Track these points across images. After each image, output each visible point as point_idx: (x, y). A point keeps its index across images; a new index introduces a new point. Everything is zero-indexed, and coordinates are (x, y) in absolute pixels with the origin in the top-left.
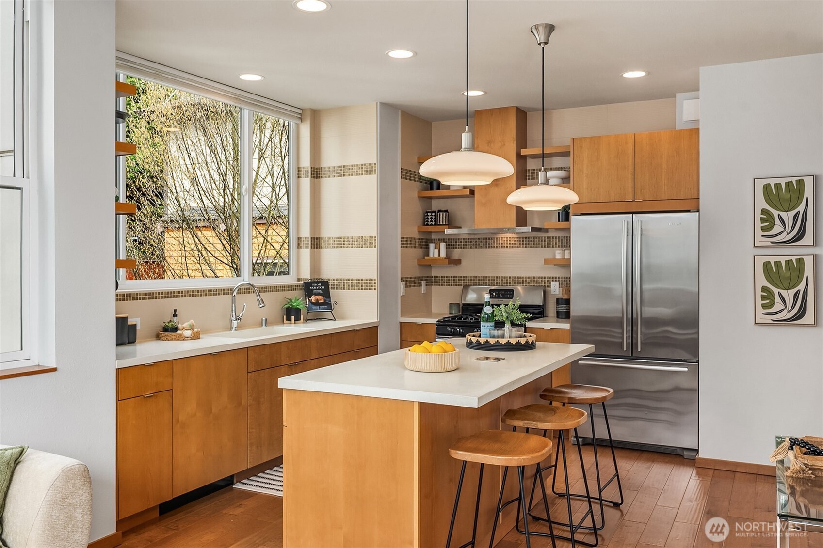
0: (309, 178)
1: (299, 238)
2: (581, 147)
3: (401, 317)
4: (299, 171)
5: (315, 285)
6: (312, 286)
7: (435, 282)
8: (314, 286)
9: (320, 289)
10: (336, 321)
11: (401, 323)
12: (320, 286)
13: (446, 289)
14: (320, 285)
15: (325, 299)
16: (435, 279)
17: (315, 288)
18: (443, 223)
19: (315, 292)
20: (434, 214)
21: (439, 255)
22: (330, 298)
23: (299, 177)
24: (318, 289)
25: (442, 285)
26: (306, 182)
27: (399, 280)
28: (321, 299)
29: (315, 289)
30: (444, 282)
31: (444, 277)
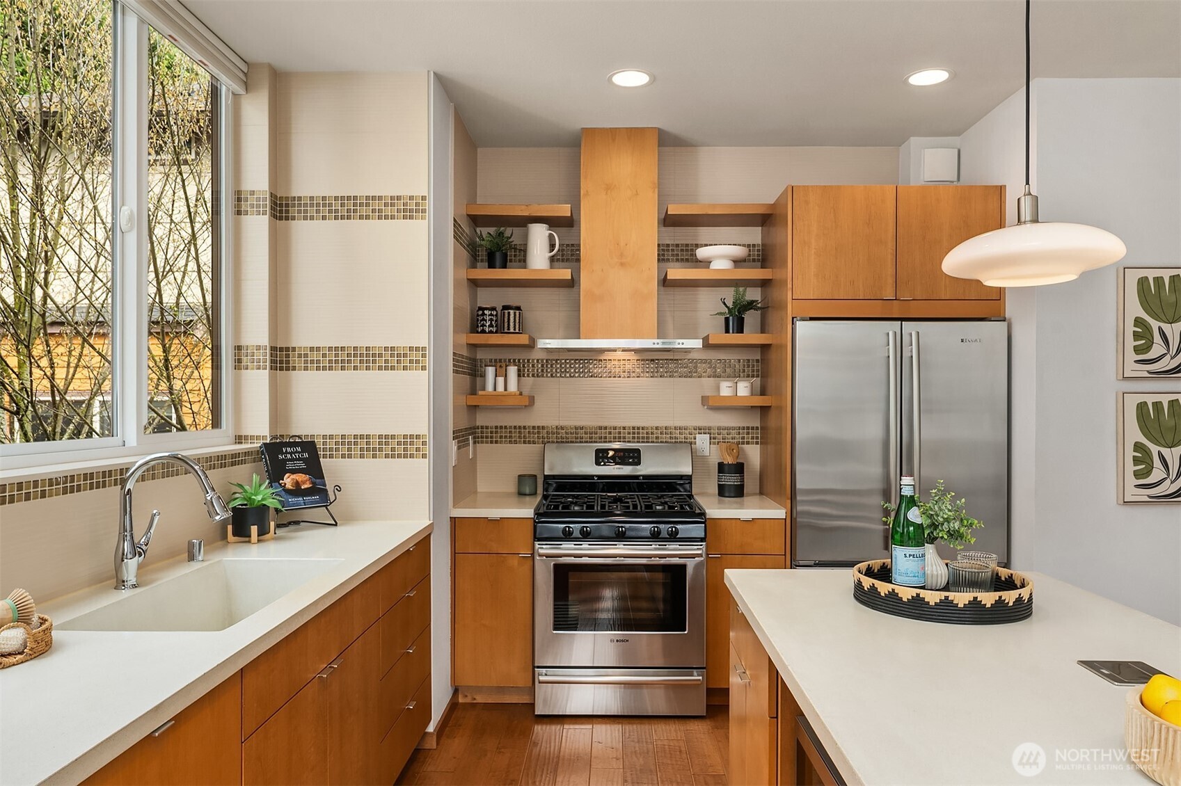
0: (267, 217)
1: (239, 348)
2: (807, 202)
3: (454, 506)
4: (239, 200)
5: (289, 449)
6: (282, 453)
7: (482, 437)
8: (286, 452)
9: (299, 459)
10: (338, 528)
11: (453, 520)
12: (299, 452)
13: (505, 448)
14: (299, 449)
15: (314, 480)
16: (482, 432)
17: (289, 456)
18: (515, 330)
19: (290, 465)
20: (494, 313)
21: (506, 389)
22: (324, 478)
23: (239, 213)
24: (296, 460)
25: (496, 442)
26: (257, 226)
27: (451, 436)
28: (305, 481)
29: (290, 460)
30: (501, 437)
31: (501, 427)
